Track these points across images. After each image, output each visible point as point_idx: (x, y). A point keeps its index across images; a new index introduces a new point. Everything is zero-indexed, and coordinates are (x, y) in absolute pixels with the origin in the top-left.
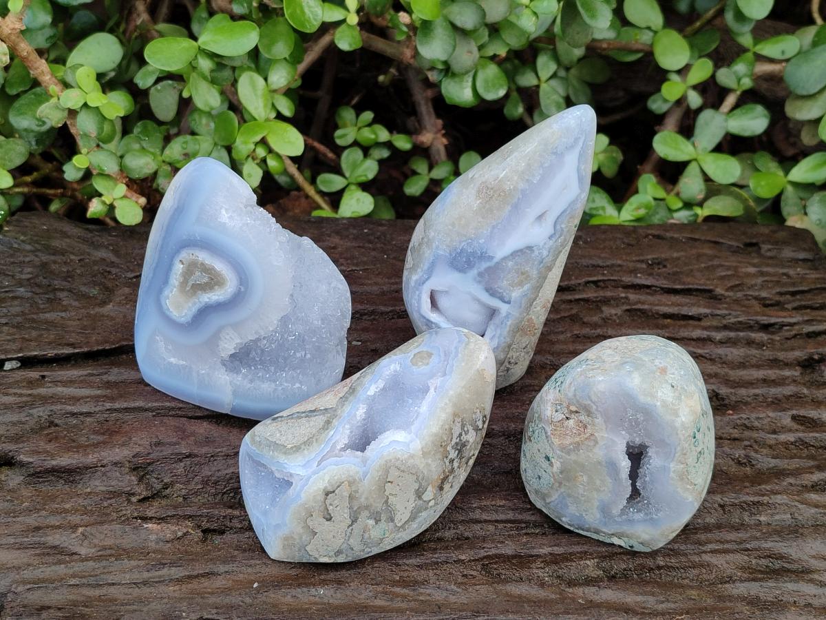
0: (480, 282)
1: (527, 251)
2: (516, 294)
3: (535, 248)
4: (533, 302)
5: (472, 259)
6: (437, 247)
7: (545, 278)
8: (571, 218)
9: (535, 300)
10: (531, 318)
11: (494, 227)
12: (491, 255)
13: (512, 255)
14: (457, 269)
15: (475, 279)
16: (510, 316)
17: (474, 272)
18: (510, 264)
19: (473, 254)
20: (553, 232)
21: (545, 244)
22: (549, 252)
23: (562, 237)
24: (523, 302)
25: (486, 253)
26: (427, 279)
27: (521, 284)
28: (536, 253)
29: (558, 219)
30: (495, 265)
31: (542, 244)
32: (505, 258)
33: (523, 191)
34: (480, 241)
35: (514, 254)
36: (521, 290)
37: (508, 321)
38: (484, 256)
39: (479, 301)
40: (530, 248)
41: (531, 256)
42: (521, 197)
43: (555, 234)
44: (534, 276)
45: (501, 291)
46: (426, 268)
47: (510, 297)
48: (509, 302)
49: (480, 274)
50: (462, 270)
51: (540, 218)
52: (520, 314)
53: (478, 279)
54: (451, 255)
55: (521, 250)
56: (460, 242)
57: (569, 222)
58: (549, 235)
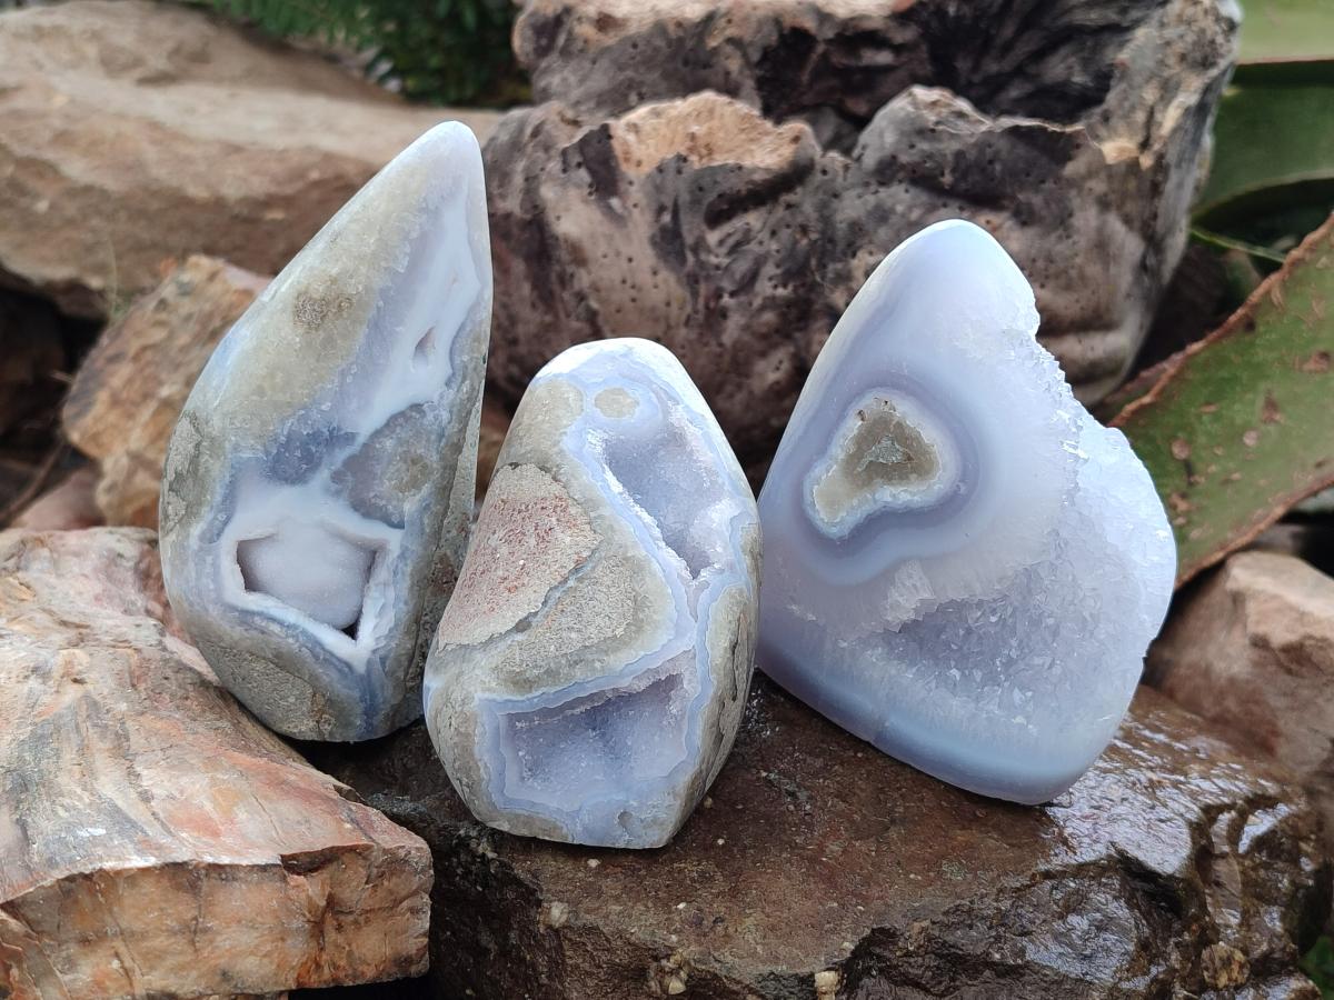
0: (337, 493)
1: (414, 414)
2: (410, 506)
3: (425, 407)
4: (442, 521)
5: (314, 449)
6: (236, 448)
7: (454, 468)
8: (474, 341)
9: (445, 515)
10: (445, 554)
11: (343, 374)
12: (349, 430)
13: (387, 425)
14: (286, 480)
15: (327, 490)
16: (406, 555)
17: (323, 476)
18: (389, 443)
19: (315, 437)
20: (450, 371)
21: (442, 397)
22: (451, 412)
23: (467, 382)
24: (426, 521)
25: (339, 429)
26: (225, 523)
27: (415, 484)
28: (430, 417)
29: (453, 343)
30: (361, 452)
31: (436, 398)
32: (377, 434)
33: (383, 292)
34: (323, 407)
35: (392, 422)
36: (418, 497)
37: (406, 565)
38: (336, 438)
39: (341, 537)
40: (417, 407)
41: (421, 424)
42: (381, 304)
43: (454, 374)
44: (435, 465)
45: (384, 502)
46: (218, 498)
47: (402, 514)
48: (400, 526)
49: (337, 477)
50: (297, 478)
51: (421, 345)
52: (425, 549)
53: (334, 487)
54: (267, 453)
55: (402, 414)
56: (283, 421)
57: (473, 351)
58: (445, 379)
